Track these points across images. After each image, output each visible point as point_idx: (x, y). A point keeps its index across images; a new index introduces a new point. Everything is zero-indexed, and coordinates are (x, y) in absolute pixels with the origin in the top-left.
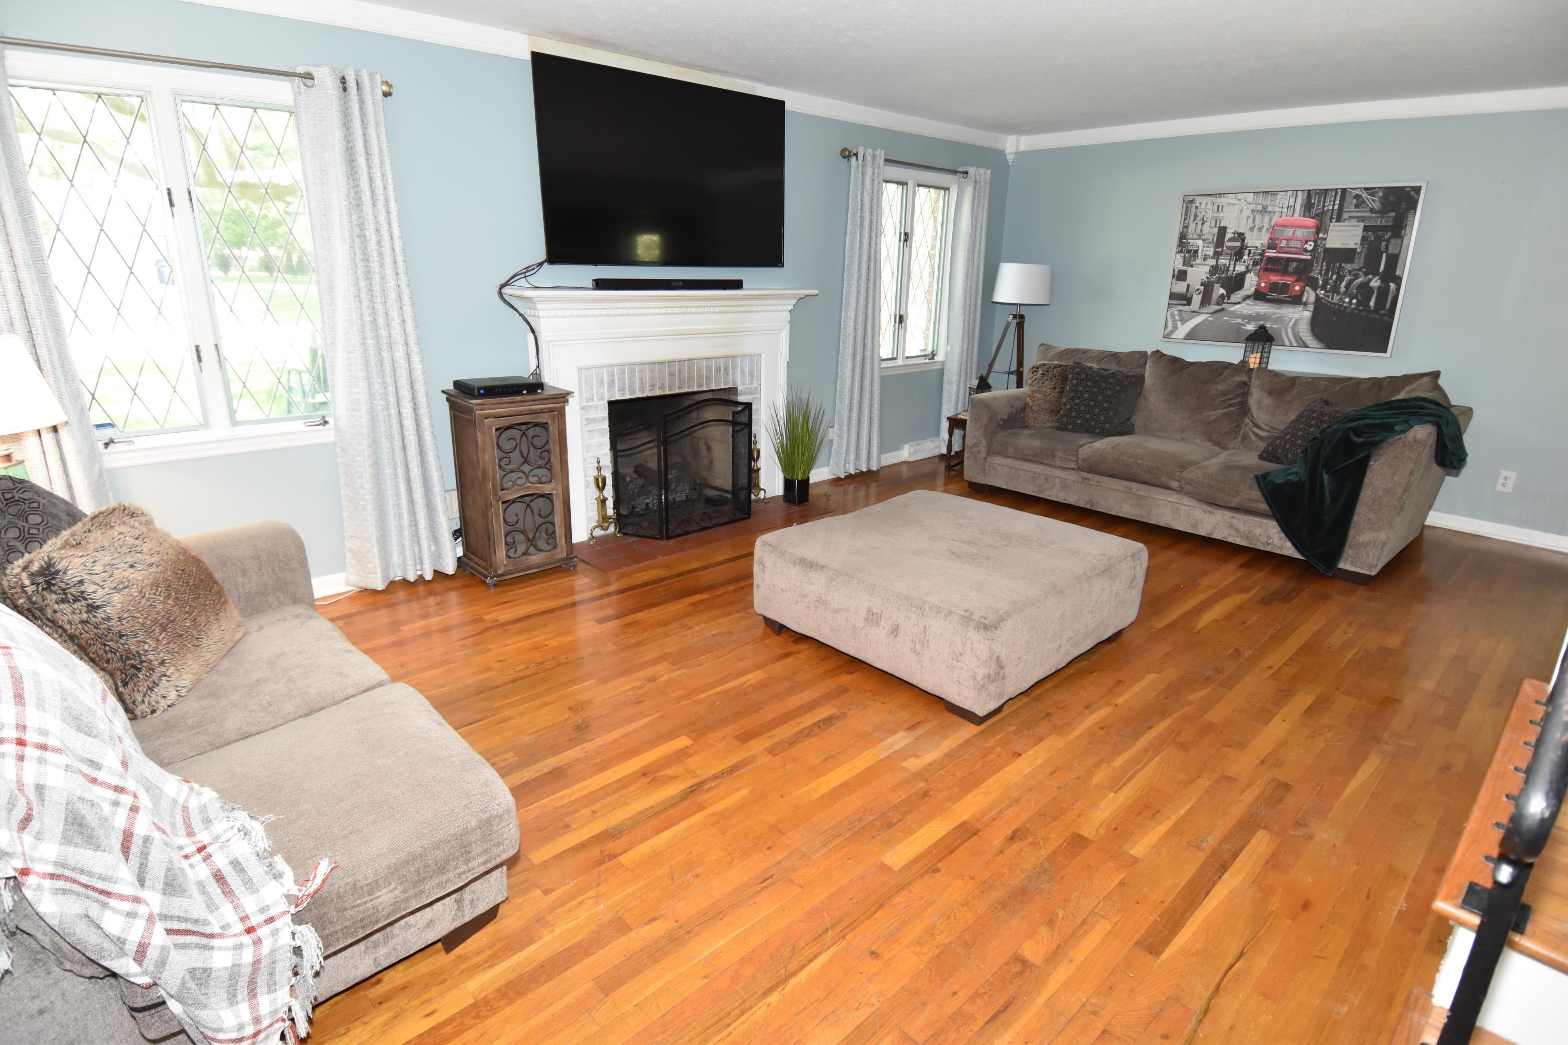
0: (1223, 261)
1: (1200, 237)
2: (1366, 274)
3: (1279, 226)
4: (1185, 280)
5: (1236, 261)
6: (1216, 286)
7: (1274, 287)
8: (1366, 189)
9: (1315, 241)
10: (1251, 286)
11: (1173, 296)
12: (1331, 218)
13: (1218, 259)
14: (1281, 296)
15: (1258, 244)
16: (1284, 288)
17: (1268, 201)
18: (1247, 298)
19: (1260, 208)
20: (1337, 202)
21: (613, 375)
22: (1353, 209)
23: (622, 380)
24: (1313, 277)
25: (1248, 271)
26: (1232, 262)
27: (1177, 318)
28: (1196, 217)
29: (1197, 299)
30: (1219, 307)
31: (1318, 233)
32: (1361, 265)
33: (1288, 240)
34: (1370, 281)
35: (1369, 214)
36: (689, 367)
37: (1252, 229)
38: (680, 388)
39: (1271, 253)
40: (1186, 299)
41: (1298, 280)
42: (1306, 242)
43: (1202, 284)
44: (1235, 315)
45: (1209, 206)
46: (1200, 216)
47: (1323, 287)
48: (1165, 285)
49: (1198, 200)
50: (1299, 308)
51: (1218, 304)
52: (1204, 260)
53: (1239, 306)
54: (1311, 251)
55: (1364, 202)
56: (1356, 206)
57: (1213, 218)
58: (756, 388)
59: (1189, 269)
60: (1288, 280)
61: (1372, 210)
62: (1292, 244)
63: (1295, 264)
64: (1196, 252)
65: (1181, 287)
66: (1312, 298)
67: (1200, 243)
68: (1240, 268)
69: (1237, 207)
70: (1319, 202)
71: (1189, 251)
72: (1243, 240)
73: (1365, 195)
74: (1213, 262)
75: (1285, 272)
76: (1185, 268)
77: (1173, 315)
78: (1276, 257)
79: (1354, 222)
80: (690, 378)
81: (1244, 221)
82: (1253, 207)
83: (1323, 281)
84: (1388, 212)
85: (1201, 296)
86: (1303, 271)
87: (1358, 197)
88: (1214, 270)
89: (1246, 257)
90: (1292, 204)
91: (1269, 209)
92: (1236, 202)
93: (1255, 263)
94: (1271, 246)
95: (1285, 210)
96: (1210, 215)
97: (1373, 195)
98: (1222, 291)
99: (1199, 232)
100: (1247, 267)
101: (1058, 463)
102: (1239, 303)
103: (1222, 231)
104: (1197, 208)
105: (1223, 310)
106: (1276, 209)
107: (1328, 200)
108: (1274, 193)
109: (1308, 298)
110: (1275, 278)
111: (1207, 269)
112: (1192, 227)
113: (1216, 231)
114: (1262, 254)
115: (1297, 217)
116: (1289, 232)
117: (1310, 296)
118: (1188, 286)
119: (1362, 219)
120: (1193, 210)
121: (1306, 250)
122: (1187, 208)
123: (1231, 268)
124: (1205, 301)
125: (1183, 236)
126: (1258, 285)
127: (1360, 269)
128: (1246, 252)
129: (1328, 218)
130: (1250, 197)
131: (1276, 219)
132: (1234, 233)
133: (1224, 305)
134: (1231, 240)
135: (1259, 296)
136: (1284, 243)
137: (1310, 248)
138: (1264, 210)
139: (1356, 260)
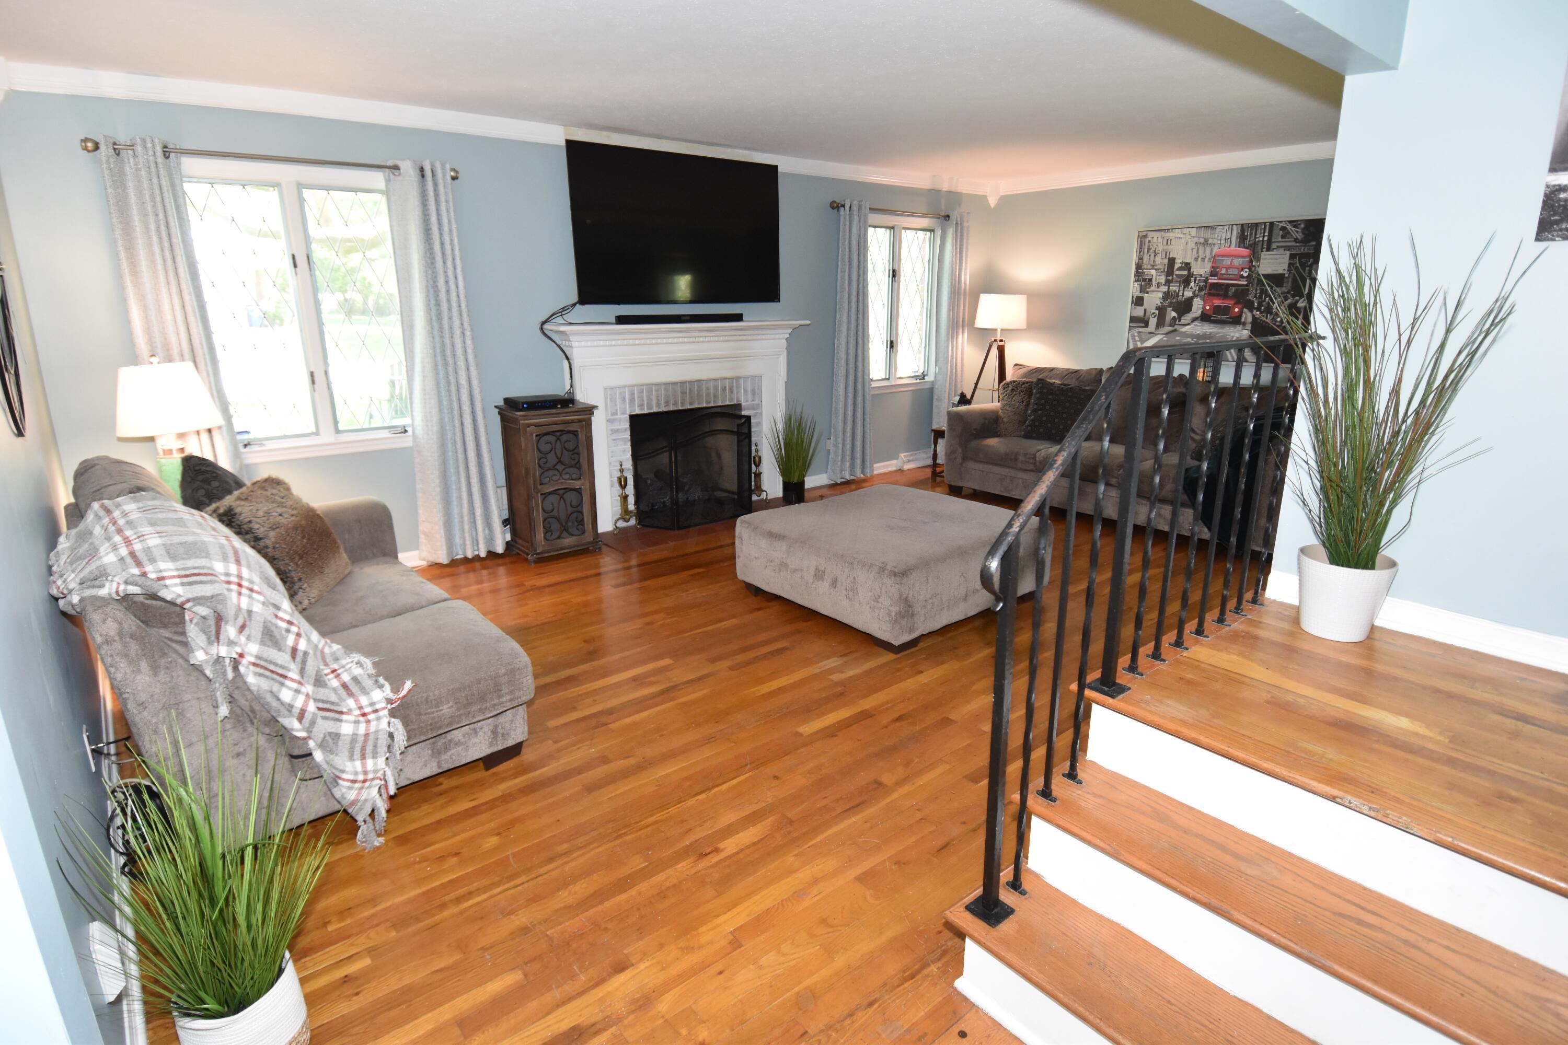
0: (1174, 288)
1: (1153, 267)
2: (1293, 296)
3: (1219, 256)
4: (1142, 305)
5: (1185, 287)
6: (1169, 310)
7: (1217, 309)
8: (1290, 222)
9: (1250, 269)
10: (1198, 309)
11: (1133, 320)
12: (1262, 248)
13: (1169, 286)
14: (1224, 317)
15: (1202, 272)
16: (1226, 310)
17: (1207, 234)
18: (1195, 319)
19: (1202, 240)
20: (1266, 234)
21: (633, 394)
22: (1280, 239)
23: (641, 398)
24: (1249, 300)
25: (1195, 296)
26: (1181, 289)
27: (1137, 338)
28: (1149, 249)
29: (1153, 322)
30: (1171, 328)
31: (1251, 261)
32: (1289, 288)
33: (1227, 268)
34: (1297, 302)
35: (1293, 244)
36: (698, 387)
37: (1196, 259)
38: (691, 404)
39: (1214, 280)
40: (1144, 322)
41: (1237, 303)
42: (1242, 270)
43: (1157, 309)
44: (1185, 335)
45: (1160, 240)
46: (1153, 249)
47: (1258, 309)
48: (1127, 310)
49: (1150, 235)
50: (1239, 328)
51: (1171, 325)
52: (1158, 287)
53: (1188, 327)
54: (1247, 277)
55: (1289, 233)
56: (1283, 237)
57: (1163, 250)
58: (758, 405)
59: (1145, 296)
60: (1229, 303)
61: (1296, 240)
62: (1231, 271)
63: (1233, 289)
64: (1151, 280)
65: (1139, 312)
66: (1250, 319)
67: (1153, 272)
68: (1188, 294)
69: (1183, 240)
70: (1251, 234)
71: (1144, 280)
72: (1189, 269)
73: (1289, 227)
74: (1165, 289)
75: (1225, 296)
76: (1142, 295)
77: (1133, 336)
78: (1217, 284)
79: (1281, 251)
80: (699, 396)
81: (1189, 253)
82: (1196, 240)
83: (1258, 303)
84: (1310, 242)
85: (1156, 319)
86: (1240, 296)
87: (1283, 229)
88: (1167, 295)
89: (1192, 284)
90: (1228, 236)
91: (1210, 241)
92: (1182, 236)
93: (1201, 289)
94: (1213, 274)
95: (1223, 242)
96: (1160, 248)
97: (1296, 226)
98: (1174, 314)
99: (1152, 263)
100: (1194, 292)
101: (1020, 465)
102: (1189, 324)
103: (1172, 261)
104: (1149, 242)
105: (1175, 330)
106: (1216, 241)
107: (1258, 232)
108: (1213, 228)
109: (1246, 318)
110: (1217, 302)
111: (1160, 295)
112: (1146, 258)
113: (1166, 261)
114: (1206, 281)
115: (1234, 248)
116: (1227, 261)
117: (1247, 316)
118: (1145, 310)
119: (1287, 248)
120: (1147, 244)
121: (1242, 277)
122: (1141, 242)
123: (1181, 294)
124: (1160, 324)
125: (1139, 267)
126: (1204, 308)
127: (1288, 292)
128: (1193, 279)
129: (1260, 247)
130: (1194, 232)
131: (1215, 250)
132: (1182, 263)
133: (1176, 327)
134: (1179, 269)
135: (1205, 317)
136: (1224, 271)
137: (1245, 275)
138: (1206, 243)
139: (1285, 284)
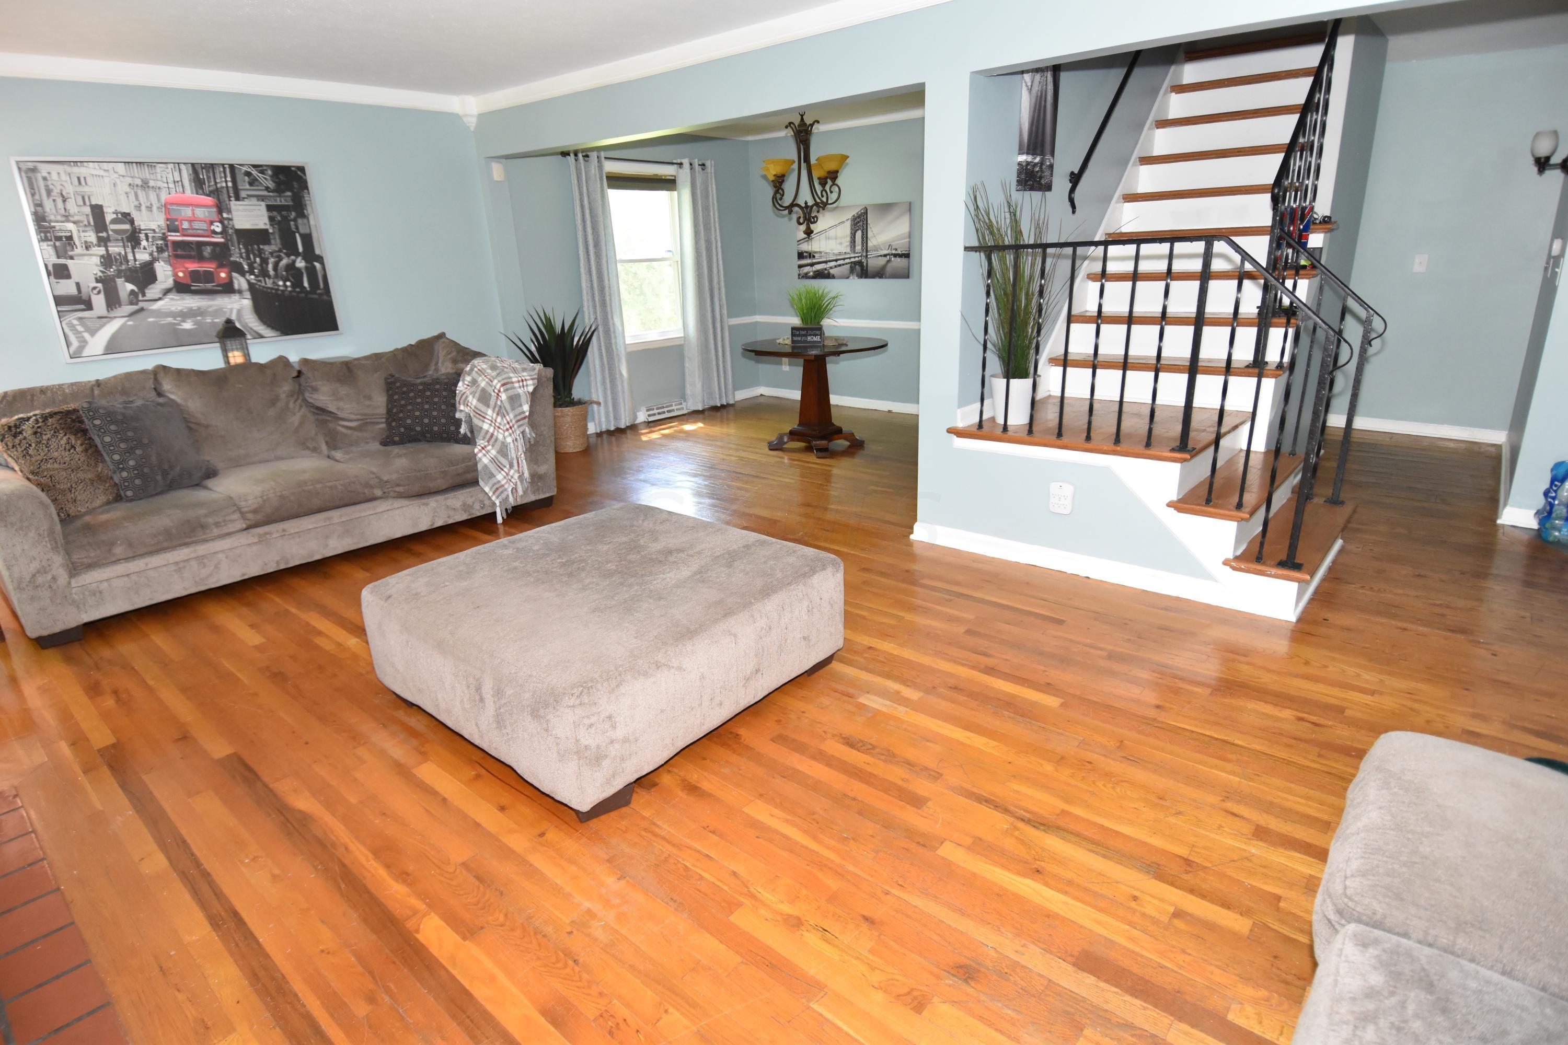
0: (116, 249)
1: (67, 218)
2: (288, 255)
3: (172, 204)
4: (68, 276)
5: (133, 248)
6: (120, 281)
7: (195, 276)
8: (255, 166)
9: (221, 222)
10: (167, 277)
11: (59, 300)
12: (229, 197)
13: (106, 247)
14: (209, 286)
15: (153, 226)
16: (208, 277)
17: (146, 173)
18: (167, 292)
19: (139, 182)
20: (229, 179)
22: (248, 187)
24: (236, 262)
25: (154, 260)
26: (129, 250)
27: (80, 328)
28: (49, 192)
29: (99, 301)
30: (135, 308)
31: (220, 212)
32: (280, 246)
33: (190, 221)
34: (294, 262)
35: (266, 193)
37: (138, 207)
39: (174, 237)
40: (81, 301)
41: (221, 266)
42: (212, 223)
43: (98, 280)
44: (159, 314)
45: (64, 177)
46: (56, 192)
47: (252, 273)
48: (46, 287)
49: (44, 169)
50: (236, 297)
51: (131, 303)
52: (87, 248)
53: (160, 303)
54: (221, 233)
55: (257, 180)
56: (251, 184)
57: (76, 193)
59: (69, 263)
60: (210, 267)
61: (267, 189)
62: (196, 225)
63: (209, 249)
64: (70, 238)
65: (67, 288)
66: (245, 286)
67: (70, 226)
68: (143, 256)
69: (107, 180)
70: (209, 178)
71: (59, 239)
72: (132, 222)
73: (254, 172)
74: (102, 251)
75: (200, 258)
76: (62, 261)
77: (72, 327)
78: (183, 242)
79: (254, 201)
81: (123, 198)
82: (129, 180)
83: (249, 265)
84: (284, 192)
85: (102, 296)
86: (221, 254)
87: (248, 174)
88: (107, 260)
89: (144, 243)
90: (177, 178)
91: (152, 183)
92: (102, 173)
93: (160, 250)
94: (172, 228)
95: (172, 185)
96: (69, 189)
97: (262, 172)
98: (130, 287)
99: (63, 211)
100: (151, 254)
102: (160, 299)
103: (98, 211)
104: (45, 179)
105: (142, 310)
106: (160, 184)
107: (218, 176)
108: (151, 165)
109: (239, 284)
110: (193, 266)
111: (96, 260)
112: (48, 205)
113: (88, 210)
114: (164, 238)
115: (190, 192)
116: (187, 212)
117: (240, 282)
118: (78, 284)
119: (261, 198)
120: (41, 183)
121: (214, 232)
122: (29, 179)
123: (130, 257)
124: (113, 301)
125: (40, 219)
126: (175, 275)
127: (280, 251)
128: (142, 236)
129: (225, 196)
130: (121, 168)
131: (164, 196)
132: (116, 213)
133: (141, 304)
134: (114, 221)
135: (181, 288)
136: (186, 225)
137: (219, 230)
138: (145, 185)
139: (273, 241)
